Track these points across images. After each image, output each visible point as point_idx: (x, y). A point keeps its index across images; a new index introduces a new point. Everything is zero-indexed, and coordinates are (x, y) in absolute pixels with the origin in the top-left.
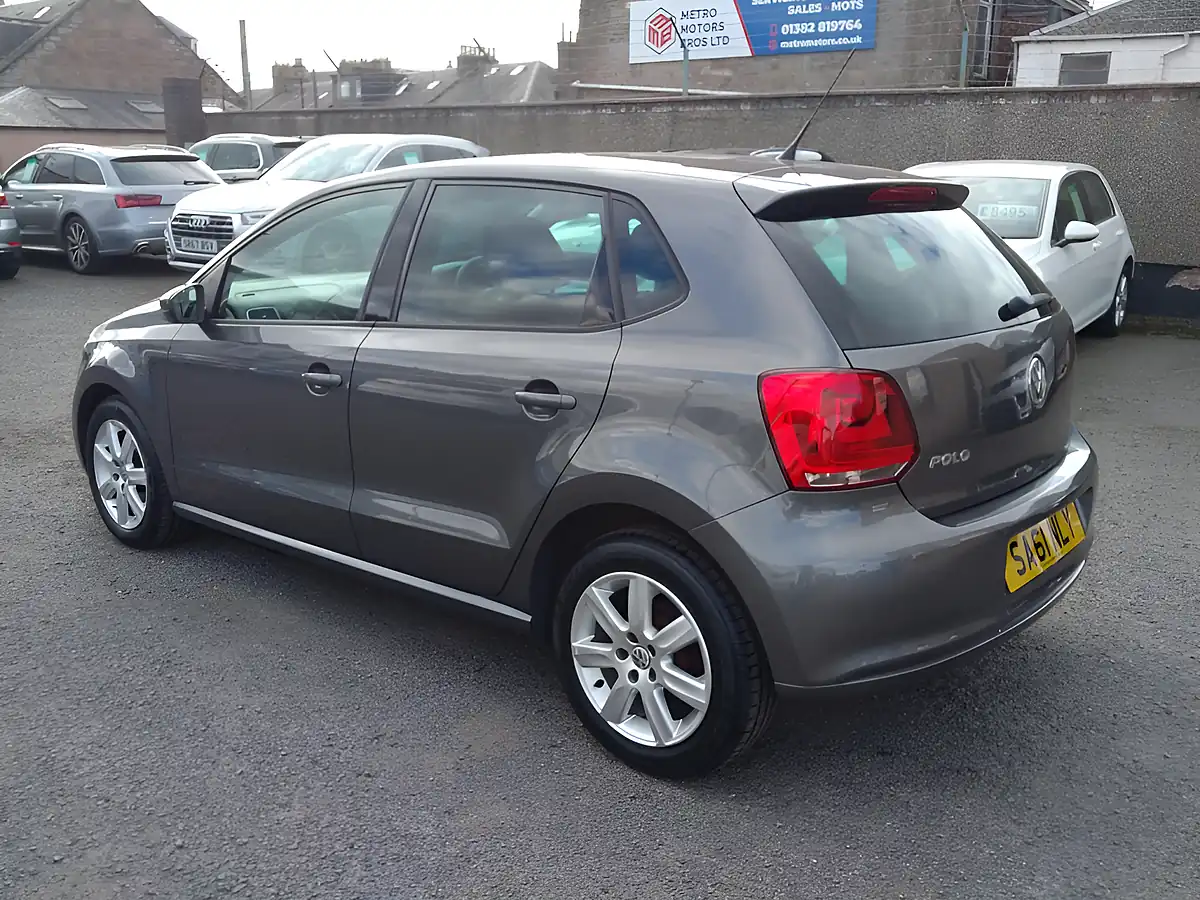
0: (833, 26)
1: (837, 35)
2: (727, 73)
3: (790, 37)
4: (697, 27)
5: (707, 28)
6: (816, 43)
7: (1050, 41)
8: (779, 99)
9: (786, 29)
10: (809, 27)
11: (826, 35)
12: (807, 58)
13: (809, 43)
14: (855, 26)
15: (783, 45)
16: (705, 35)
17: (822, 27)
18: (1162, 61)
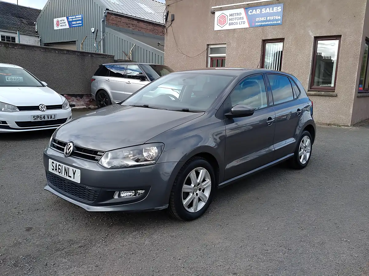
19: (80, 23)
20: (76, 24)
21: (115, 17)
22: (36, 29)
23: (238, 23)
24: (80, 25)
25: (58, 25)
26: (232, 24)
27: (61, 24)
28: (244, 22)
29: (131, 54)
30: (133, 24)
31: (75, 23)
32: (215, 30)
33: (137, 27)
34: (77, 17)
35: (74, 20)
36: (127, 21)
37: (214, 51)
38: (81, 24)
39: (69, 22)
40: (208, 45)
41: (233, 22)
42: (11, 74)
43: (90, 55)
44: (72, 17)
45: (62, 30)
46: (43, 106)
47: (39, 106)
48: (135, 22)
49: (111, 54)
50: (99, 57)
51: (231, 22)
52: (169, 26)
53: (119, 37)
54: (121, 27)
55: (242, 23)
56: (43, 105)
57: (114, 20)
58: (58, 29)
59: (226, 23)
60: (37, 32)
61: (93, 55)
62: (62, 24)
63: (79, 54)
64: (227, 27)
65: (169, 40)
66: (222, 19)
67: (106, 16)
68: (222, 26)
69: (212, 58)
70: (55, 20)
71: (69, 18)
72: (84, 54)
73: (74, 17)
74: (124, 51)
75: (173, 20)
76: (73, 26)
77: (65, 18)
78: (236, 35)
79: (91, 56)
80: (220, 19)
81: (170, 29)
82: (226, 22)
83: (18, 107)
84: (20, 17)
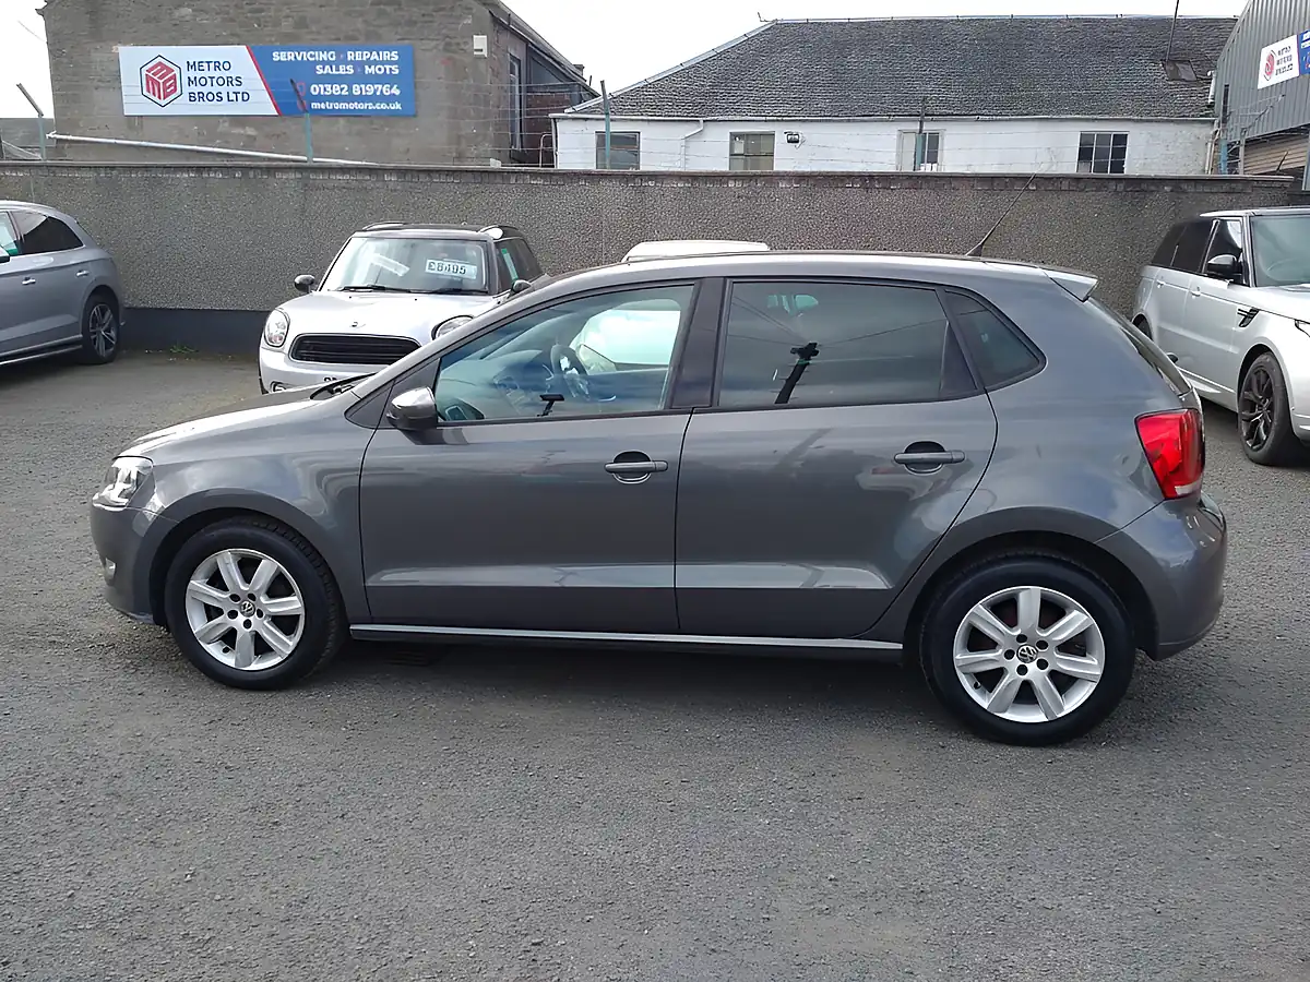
0: (370, 90)
1: (374, 99)
2: (251, 131)
3: (320, 98)
4: (209, 80)
5: (221, 81)
6: (351, 106)
7: (586, 119)
8: (429, 172)
9: (315, 89)
10: (342, 89)
11: (362, 98)
12: (342, 121)
13: (343, 106)
14: (393, 91)
15: (315, 105)
16: (220, 89)
17: (356, 90)
18: (683, 143)
25: (1269, 70)
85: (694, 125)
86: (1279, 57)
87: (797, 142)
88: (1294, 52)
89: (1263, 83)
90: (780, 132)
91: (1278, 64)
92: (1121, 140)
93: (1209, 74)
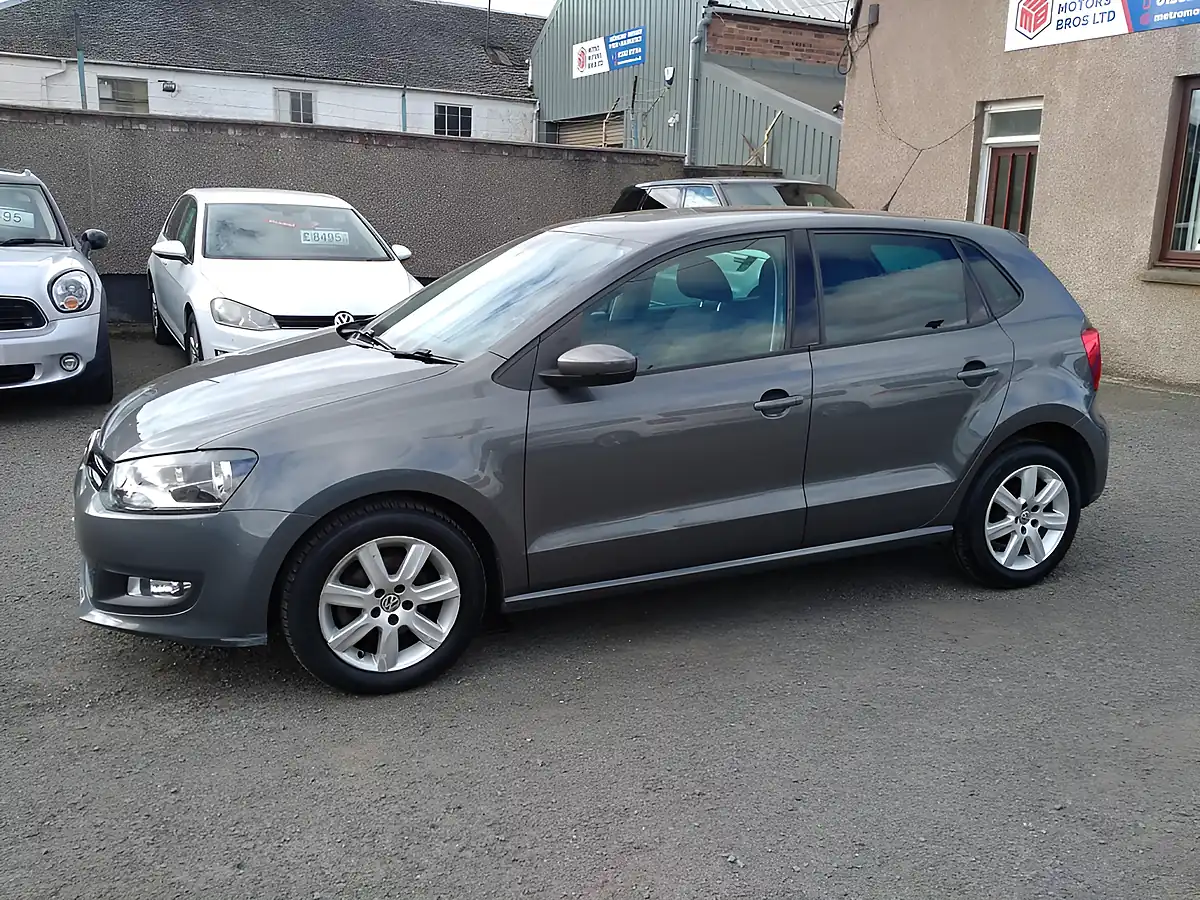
18: (44, 82)
19: (637, 55)
20: (629, 57)
21: (739, 26)
22: (530, 78)
23: (1090, 19)
24: (637, 59)
25: (582, 64)
26: (1068, 23)
27: (591, 62)
28: (1112, 15)
29: (765, 145)
30: (802, 42)
31: (624, 54)
32: (1008, 48)
33: (813, 51)
34: (630, 34)
35: (622, 44)
36: (778, 34)
37: (1003, 123)
38: (640, 58)
39: (610, 52)
40: (983, 104)
41: (1072, 15)
42: (317, 224)
43: (604, 160)
44: (617, 38)
45: (592, 78)
46: (344, 316)
47: (334, 317)
48: (807, 36)
49: (676, 153)
50: (634, 164)
51: (1063, 16)
52: (861, 46)
53: (737, 91)
54: (755, 56)
55: (1106, 16)
56: (347, 315)
57: (733, 37)
58: (584, 75)
59: (1048, 22)
60: (531, 89)
61: (615, 158)
62: (593, 61)
63: (571, 157)
64: (1050, 36)
65: (857, 92)
66: (1034, 10)
67: (707, 25)
68: (1031, 35)
69: (996, 151)
70: (577, 48)
71: (612, 40)
72: (588, 156)
73: (623, 36)
74: (748, 137)
75: (872, 26)
76: (619, 63)
77: (600, 42)
78: (1079, 65)
79: (611, 161)
80: (1026, 7)
81: (862, 58)
82: (1045, 20)
83: (277, 318)
84: (493, 48)
85: (55, 65)
86: (590, 54)
87: (173, 91)
88: (603, 50)
89: (576, 74)
90: (154, 80)
91: (590, 59)
92: (467, 111)
93: (527, 61)
